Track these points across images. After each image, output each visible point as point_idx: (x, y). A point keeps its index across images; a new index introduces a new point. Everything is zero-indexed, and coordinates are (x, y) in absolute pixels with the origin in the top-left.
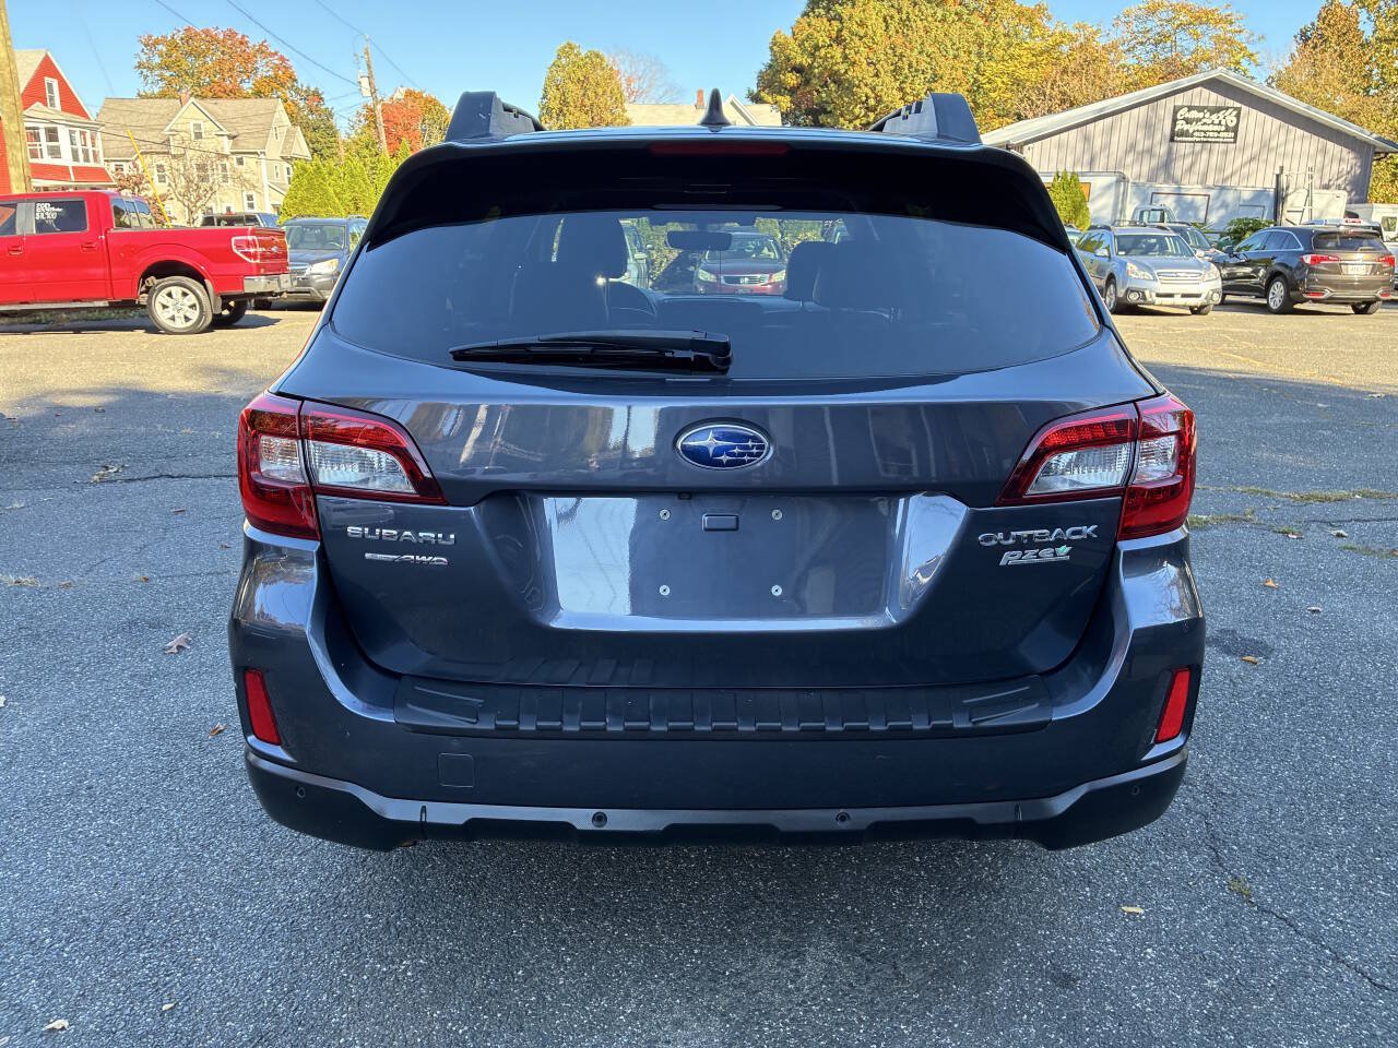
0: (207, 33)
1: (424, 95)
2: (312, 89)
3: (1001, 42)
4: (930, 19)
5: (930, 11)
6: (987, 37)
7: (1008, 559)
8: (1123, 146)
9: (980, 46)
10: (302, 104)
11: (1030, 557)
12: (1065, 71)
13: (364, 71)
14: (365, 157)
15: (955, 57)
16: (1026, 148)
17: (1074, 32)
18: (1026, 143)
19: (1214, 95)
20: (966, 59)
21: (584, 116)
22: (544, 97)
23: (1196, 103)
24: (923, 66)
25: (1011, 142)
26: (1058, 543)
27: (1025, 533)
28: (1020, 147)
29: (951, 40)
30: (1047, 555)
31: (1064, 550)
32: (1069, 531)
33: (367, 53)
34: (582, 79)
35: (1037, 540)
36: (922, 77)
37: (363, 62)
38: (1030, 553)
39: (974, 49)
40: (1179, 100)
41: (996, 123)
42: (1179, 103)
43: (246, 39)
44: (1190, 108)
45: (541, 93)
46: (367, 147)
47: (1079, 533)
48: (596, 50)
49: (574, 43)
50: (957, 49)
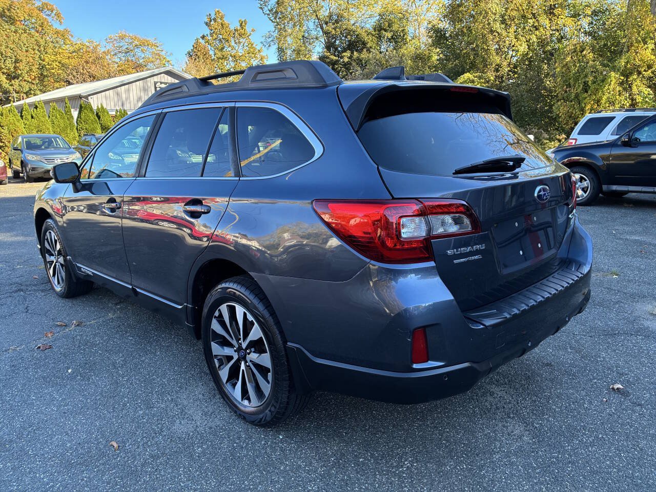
3: (50, 45)
4: (8, 31)
5: (7, 27)
6: (42, 42)
8: (136, 98)
9: (39, 46)
12: (87, 62)
15: (27, 51)
16: (89, 98)
17: (87, 44)
18: (89, 95)
19: (169, 78)
20: (33, 52)
23: (163, 81)
24: (9, 54)
25: (82, 95)
28: (86, 97)
29: (23, 42)
36: (10, 60)
39: (37, 48)
40: (156, 79)
41: (57, 85)
42: (156, 80)
44: (161, 83)
50: (27, 47)
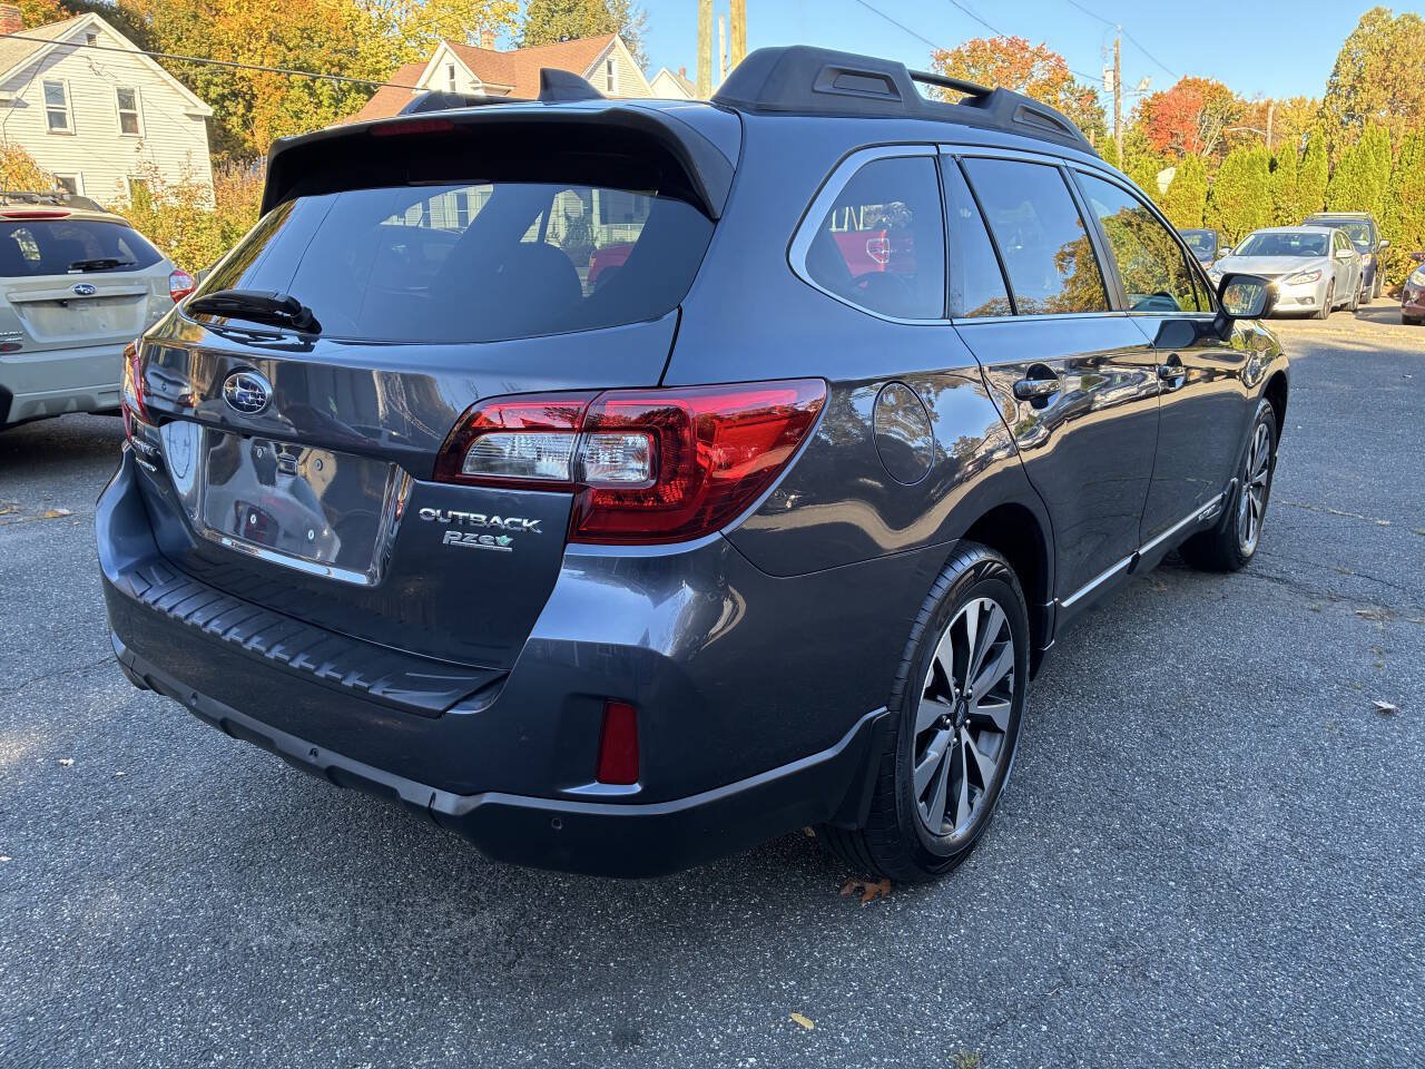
0: (993, 42)
1: (1210, 83)
2: (1088, 88)
7: (452, 537)
10: (1075, 105)
11: (470, 540)
13: (1110, 64)
14: (1131, 155)
21: (1383, 93)
22: (1335, 74)
26: (496, 531)
27: (461, 514)
30: (487, 542)
31: (505, 540)
32: (507, 521)
33: (1117, 45)
34: (1387, 48)
35: (472, 524)
37: (1111, 56)
38: (470, 536)
43: (1027, 44)
45: (1333, 69)
46: (1134, 144)
47: (520, 524)
48: (1412, 13)
49: (1383, 7)
